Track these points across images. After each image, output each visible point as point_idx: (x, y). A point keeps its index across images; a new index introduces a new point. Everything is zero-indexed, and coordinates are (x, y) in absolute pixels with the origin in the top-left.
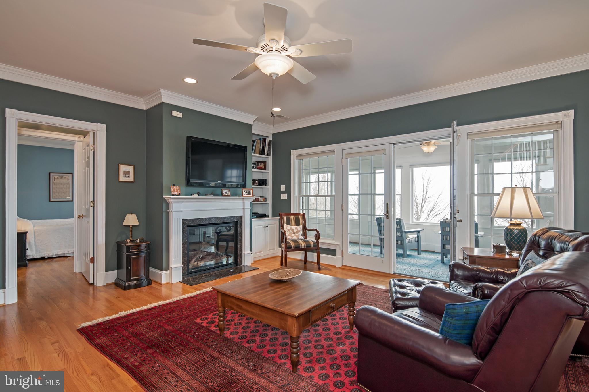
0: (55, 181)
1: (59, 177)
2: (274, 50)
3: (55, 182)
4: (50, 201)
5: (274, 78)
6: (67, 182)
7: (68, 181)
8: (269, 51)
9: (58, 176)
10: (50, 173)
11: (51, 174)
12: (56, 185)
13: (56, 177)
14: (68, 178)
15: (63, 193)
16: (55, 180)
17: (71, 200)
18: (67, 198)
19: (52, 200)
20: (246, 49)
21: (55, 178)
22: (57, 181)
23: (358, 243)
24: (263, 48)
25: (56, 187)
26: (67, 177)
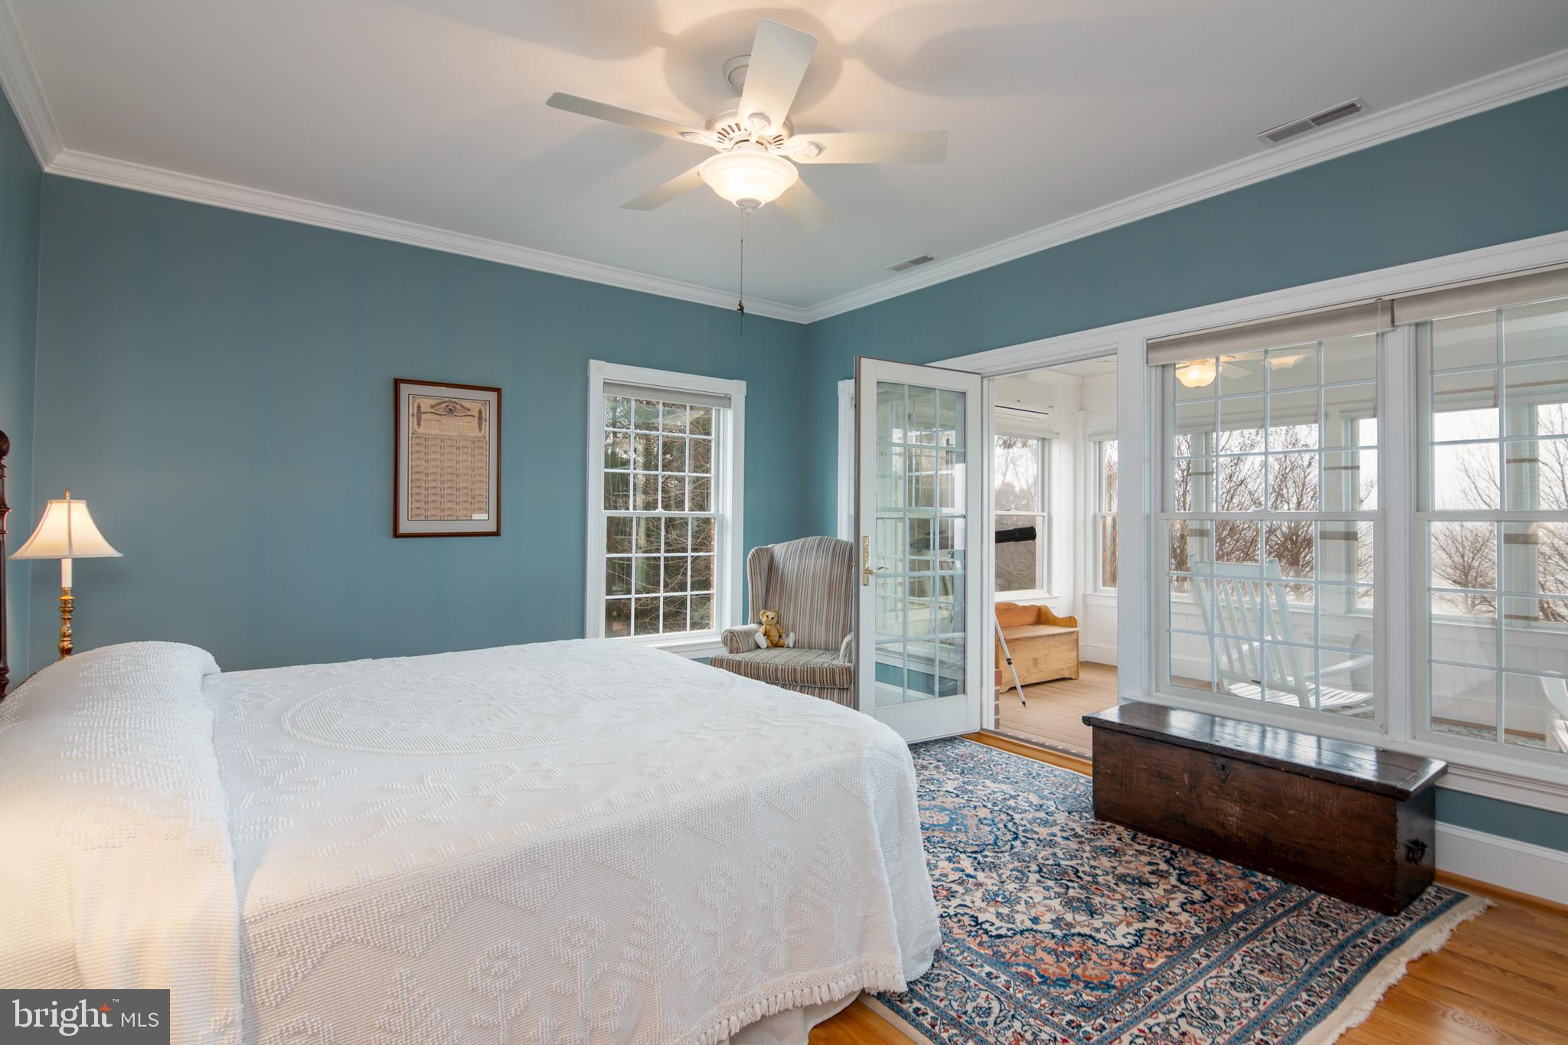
0: (419, 424)
1: (438, 404)
3: (421, 430)
4: (396, 534)
6: (477, 433)
7: (480, 429)
9: (433, 402)
10: (397, 382)
11: (405, 389)
12: (426, 447)
13: (426, 404)
14: (480, 412)
15: (458, 489)
16: (422, 422)
17: (493, 529)
18: (475, 516)
19: (404, 528)
21: (423, 410)
22: (432, 427)
25: (427, 461)
26: (475, 408)
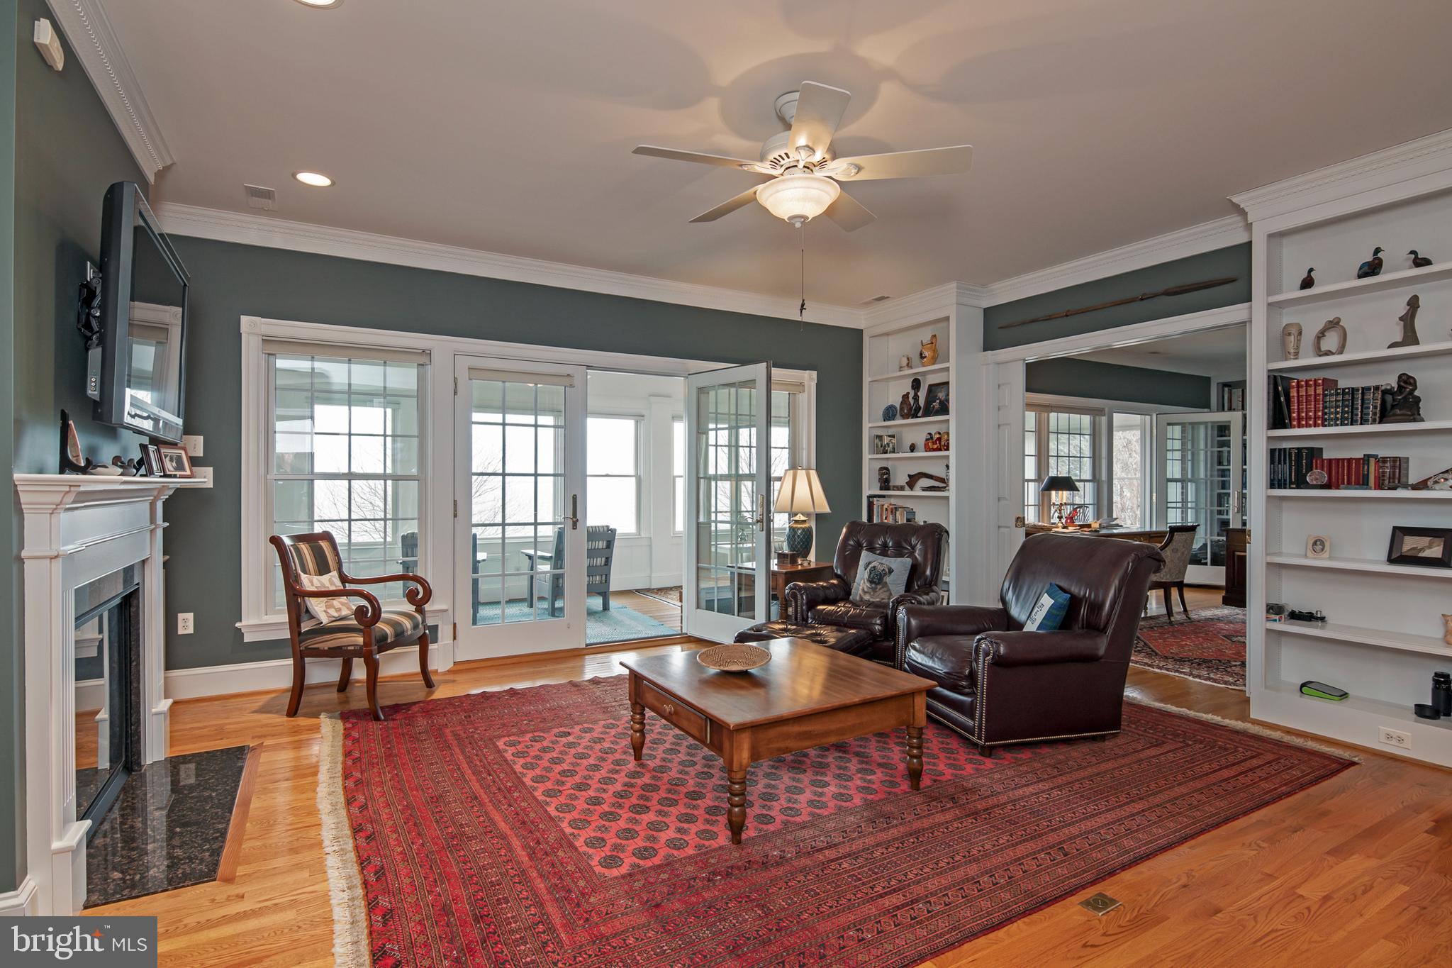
2: (801, 165)
5: (798, 225)
8: (787, 169)
20: (741, 165)
23: (499, 603)
24: (775, 163)
